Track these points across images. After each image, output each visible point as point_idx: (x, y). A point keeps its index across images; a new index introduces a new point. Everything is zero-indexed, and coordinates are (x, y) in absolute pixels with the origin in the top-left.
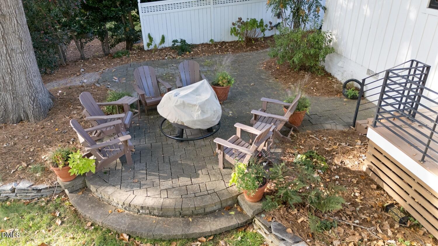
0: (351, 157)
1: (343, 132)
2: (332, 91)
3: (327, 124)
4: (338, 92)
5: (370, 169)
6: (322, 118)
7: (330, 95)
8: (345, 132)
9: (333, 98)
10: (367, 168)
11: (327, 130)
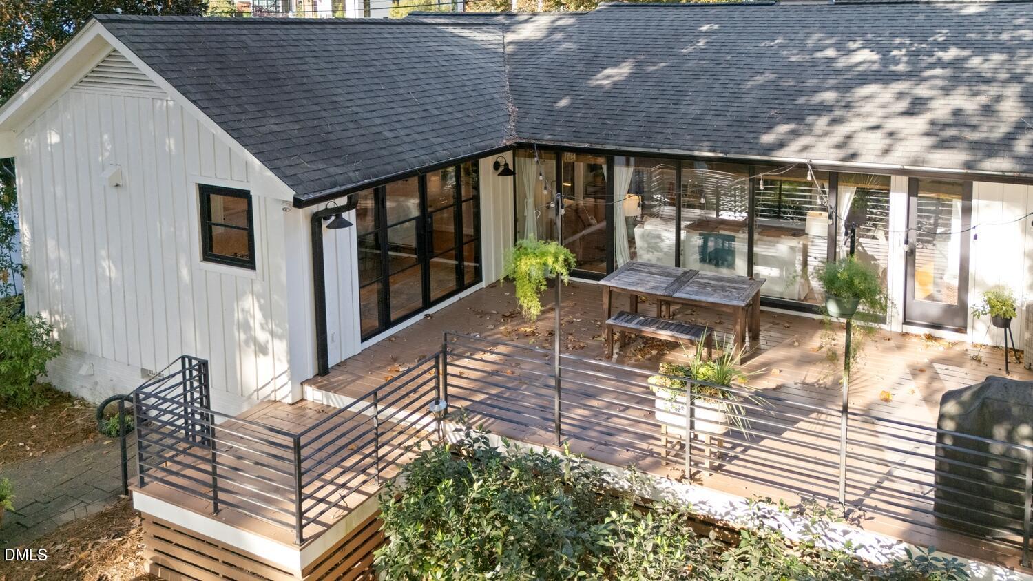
0: (121, 558)
1: (101, 515)
2: (75, 434)
3: (64, 512)
4: (87, 431)
5: (156, 564)
6: (52, 505)
7: (69, 444)
8: (106, 514)
9: (78, 447)
10: (151, 565)
11: (65, 525)
